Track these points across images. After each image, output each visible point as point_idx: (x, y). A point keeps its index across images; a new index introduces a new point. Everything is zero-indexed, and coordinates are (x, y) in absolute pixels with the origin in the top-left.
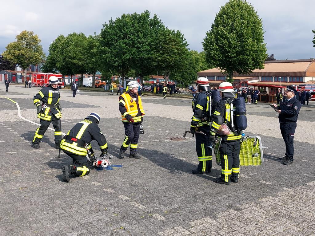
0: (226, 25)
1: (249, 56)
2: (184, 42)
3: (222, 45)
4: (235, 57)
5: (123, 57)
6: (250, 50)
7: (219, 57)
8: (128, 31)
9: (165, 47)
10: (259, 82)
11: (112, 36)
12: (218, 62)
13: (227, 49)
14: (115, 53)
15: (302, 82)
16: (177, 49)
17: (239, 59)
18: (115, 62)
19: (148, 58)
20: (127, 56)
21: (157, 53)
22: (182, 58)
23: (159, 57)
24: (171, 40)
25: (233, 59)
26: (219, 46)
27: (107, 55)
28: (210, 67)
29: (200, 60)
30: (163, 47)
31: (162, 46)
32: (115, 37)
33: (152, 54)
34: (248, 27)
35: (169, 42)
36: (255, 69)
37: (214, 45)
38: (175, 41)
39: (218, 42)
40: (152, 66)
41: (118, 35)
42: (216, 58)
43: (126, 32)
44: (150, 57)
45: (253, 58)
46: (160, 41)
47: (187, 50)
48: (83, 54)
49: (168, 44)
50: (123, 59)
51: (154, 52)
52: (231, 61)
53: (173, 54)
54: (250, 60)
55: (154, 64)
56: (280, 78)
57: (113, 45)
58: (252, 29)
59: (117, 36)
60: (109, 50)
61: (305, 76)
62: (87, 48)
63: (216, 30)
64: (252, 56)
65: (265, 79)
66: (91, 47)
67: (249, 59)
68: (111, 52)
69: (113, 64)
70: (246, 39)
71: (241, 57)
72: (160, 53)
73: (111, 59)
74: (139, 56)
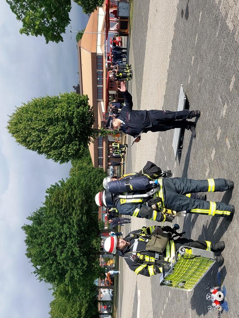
0: (39, 137)
1: (74, 112)
2: (60, 184)
3: (62, 141)
4: (75, 127)
5: (78, 255)
6: (68, 111)
7: (76, 145)
8: (46, 251)
9: (65, 207)
10: (103, 101)
11: (53, 270)
12: (82, 146)
13: (66, 136)
14: (73, 265)
15: (102, 56)
16: (68, 192)
17: (78, 123)
18: (83, 265)
19: (79, 226)
20: (76, 250)
21: (72, 215)
22: (78, 187)
23: (76, 212)
24: (57, 200)
25: (77, 129)
26: (63, 146)
27: (75, 274)
28: (88, 154)
29: (81, 165)
30: (65, 208)
31: (64, 210)
32: (54, 265)
33: (73, 221)
34: (41, 113)
35: (59, 202)
36: (89, 105)
37: (62, 151)
38: (58, 195)
39: (59, 147)
40: (87, 221)
41: (51, 262)
42: (77, 148)
43: (48, 252)
44: (76, 224)
45: (76, 107)
46: (58, 212)
47: (69, 181)
48: (75, 302)
49: (62, 203)
50: (80, 255)
51: (71, 218)
52: (81, 131)
53: (73, 196)
54: (78, 110)
55: (84, 218)
56: (98, 79)
57: (63, 268)
58: (43, 108)
59: (53, 264)
60: (69, 272)
61: (96, 53)
62: (67, 297)
63: (44, 149)
64: (74, 109)
65: (99, 94)
66: (67, 293)
67: (77, 112)
68: (72, 269)
69: (86, 266)
70: (54, 116)
71: (75, 120)
72: (72, 211)
73: (80, 269)
74: (75, 236)
